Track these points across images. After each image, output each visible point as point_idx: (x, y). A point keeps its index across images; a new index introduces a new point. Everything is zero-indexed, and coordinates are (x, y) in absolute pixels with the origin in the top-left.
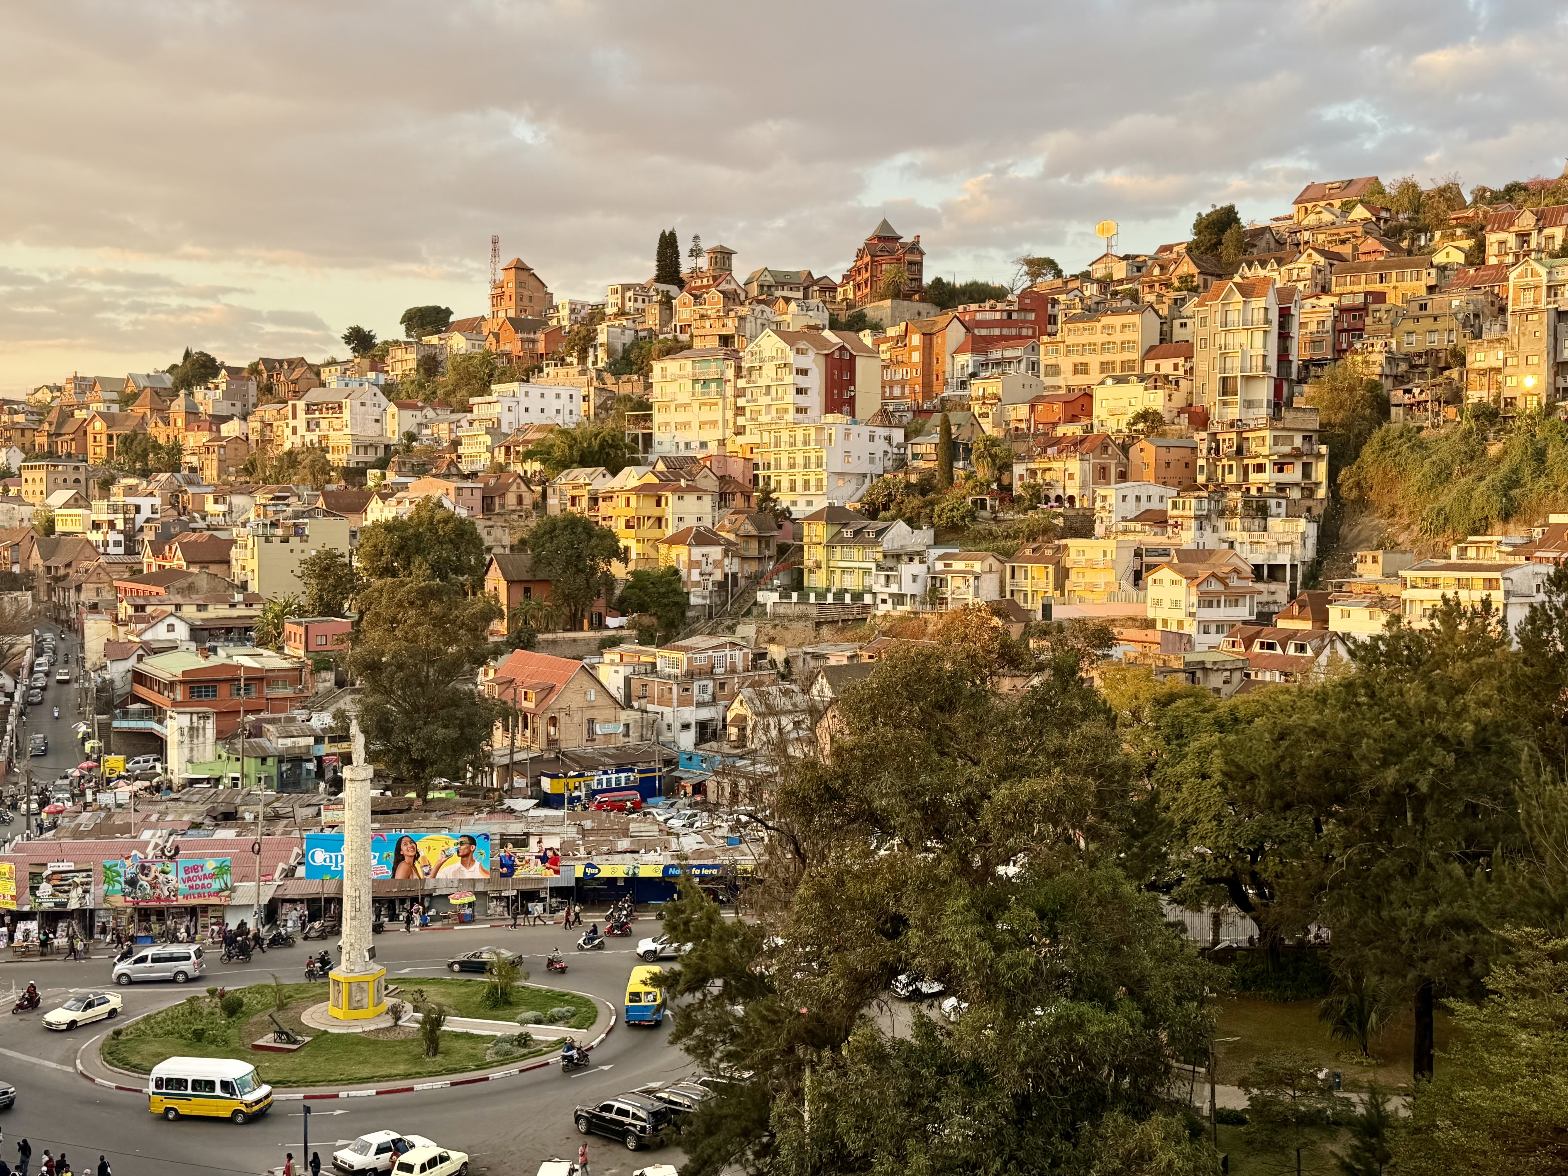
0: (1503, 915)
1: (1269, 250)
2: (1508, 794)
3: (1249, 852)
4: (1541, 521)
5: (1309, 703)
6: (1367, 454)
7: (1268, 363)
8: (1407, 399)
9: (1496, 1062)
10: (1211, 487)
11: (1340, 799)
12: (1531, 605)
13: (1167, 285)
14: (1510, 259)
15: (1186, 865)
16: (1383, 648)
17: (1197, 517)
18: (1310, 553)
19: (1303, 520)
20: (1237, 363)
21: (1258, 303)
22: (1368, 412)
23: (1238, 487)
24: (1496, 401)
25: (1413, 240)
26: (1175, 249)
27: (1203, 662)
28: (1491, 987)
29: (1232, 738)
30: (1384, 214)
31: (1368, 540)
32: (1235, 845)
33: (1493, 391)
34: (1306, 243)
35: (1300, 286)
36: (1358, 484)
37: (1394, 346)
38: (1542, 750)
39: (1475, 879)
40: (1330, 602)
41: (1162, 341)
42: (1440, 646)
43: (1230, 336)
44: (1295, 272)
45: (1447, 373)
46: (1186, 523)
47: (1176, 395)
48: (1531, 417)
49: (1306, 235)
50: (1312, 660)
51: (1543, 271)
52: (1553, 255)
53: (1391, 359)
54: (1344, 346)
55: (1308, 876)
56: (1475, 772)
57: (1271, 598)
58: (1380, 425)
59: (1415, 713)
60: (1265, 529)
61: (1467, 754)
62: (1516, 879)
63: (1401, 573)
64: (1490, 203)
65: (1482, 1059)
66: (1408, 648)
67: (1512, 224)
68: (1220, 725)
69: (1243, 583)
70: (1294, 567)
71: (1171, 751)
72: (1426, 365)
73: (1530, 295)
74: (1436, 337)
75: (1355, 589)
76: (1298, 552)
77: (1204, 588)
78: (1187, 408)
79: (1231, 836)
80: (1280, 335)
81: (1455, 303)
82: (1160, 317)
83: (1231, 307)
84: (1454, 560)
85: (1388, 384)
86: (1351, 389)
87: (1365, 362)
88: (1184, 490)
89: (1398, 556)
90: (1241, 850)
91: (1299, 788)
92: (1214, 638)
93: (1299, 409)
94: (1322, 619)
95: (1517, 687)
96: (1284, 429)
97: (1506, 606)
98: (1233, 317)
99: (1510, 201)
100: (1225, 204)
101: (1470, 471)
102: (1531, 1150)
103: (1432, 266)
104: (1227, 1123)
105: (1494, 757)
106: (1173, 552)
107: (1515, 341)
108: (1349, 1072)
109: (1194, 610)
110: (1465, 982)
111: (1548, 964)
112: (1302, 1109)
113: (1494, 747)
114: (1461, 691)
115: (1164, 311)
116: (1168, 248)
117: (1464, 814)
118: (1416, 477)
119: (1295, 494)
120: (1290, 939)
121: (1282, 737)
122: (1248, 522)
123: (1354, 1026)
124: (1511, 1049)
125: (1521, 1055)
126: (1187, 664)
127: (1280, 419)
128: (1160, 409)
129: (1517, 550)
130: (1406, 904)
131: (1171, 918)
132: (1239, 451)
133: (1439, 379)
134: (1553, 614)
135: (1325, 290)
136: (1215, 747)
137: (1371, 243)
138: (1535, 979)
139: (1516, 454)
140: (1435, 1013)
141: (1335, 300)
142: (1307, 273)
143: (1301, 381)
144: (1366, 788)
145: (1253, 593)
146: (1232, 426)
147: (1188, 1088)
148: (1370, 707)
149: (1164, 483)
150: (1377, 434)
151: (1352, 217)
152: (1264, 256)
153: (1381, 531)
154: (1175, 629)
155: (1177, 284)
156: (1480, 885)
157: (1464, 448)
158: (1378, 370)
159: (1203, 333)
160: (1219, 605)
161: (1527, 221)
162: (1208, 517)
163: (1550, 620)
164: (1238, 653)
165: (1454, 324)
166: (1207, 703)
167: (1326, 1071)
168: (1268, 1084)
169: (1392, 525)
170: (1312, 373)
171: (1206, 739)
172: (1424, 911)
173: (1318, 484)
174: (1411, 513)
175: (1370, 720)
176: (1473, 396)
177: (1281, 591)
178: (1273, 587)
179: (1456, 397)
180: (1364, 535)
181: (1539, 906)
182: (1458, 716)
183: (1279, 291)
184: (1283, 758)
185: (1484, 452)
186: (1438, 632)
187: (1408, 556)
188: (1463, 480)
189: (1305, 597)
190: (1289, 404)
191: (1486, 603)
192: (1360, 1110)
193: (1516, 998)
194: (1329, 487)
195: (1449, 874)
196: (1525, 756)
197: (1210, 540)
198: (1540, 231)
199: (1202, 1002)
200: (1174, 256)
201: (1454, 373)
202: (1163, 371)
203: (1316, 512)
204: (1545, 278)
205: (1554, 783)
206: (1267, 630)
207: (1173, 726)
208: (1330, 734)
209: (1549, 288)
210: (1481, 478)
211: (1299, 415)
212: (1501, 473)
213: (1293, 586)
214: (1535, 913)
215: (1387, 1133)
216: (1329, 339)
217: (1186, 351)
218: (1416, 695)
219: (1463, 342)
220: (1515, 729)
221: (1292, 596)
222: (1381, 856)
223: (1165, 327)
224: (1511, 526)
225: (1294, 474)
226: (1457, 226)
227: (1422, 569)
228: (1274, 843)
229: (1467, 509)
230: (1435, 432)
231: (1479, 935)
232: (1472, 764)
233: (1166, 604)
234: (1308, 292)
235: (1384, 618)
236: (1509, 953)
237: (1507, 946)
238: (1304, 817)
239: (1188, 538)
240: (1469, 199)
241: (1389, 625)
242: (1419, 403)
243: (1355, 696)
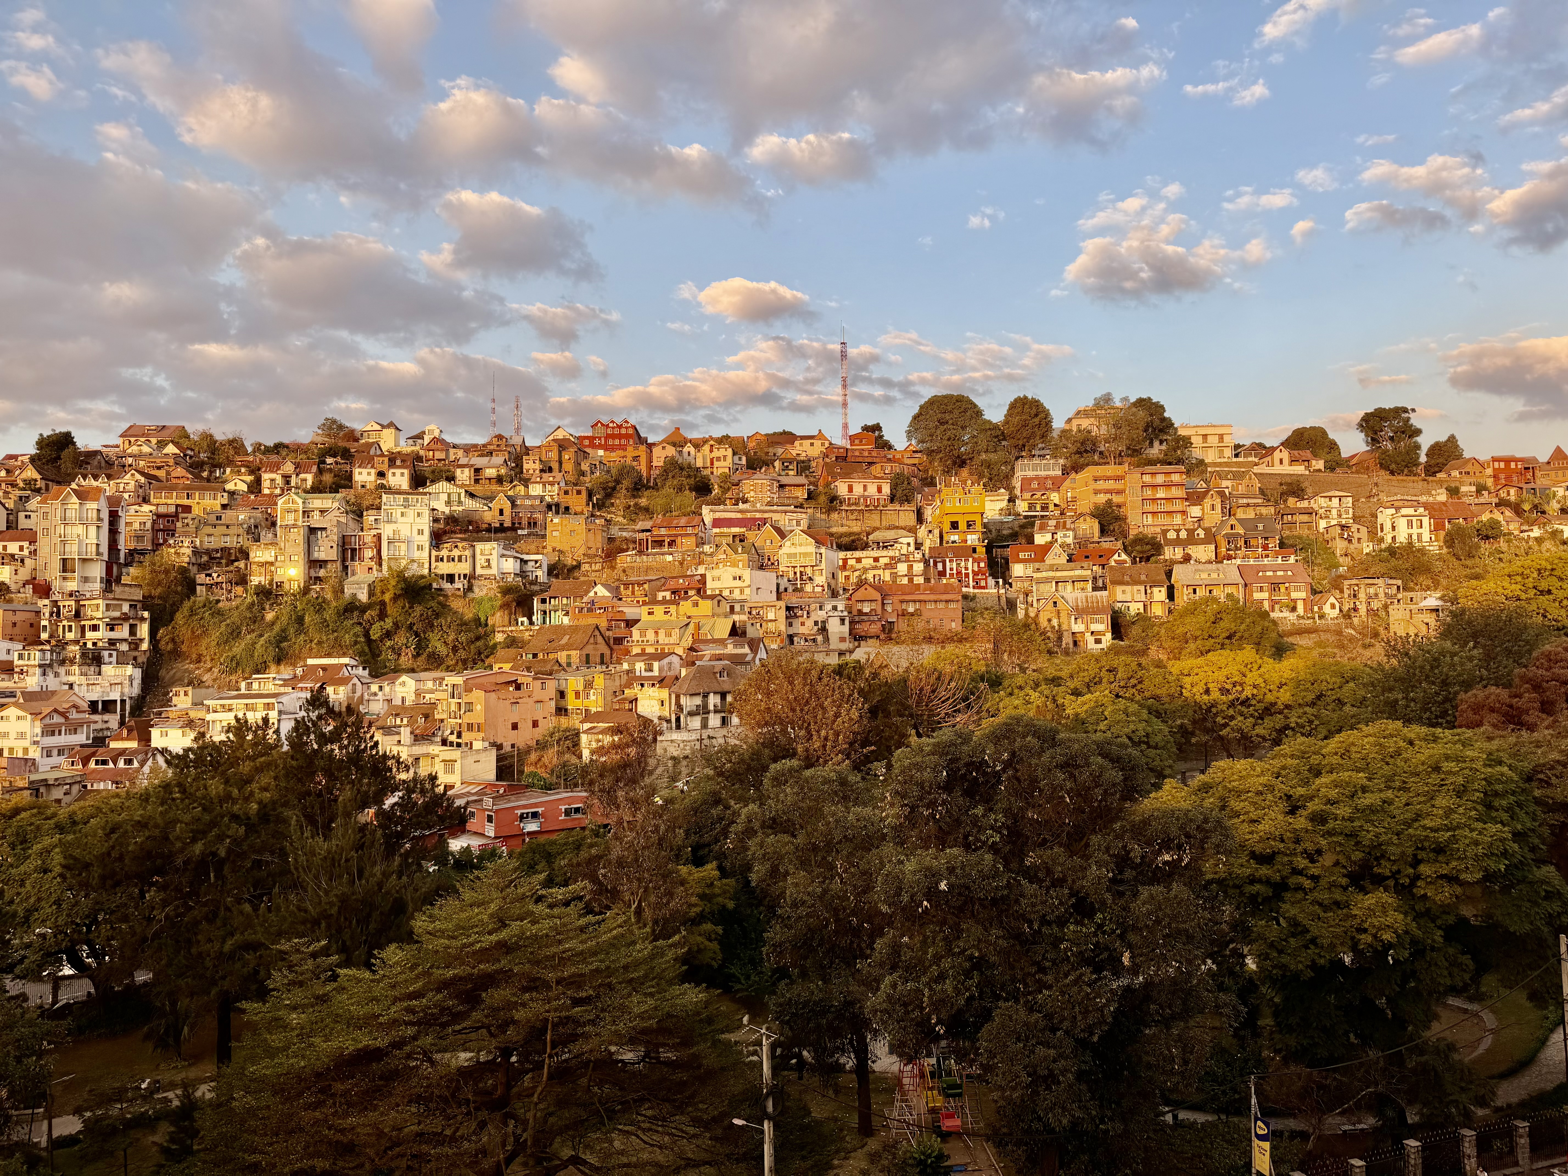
0: (280, 934)
1: (100, 468)
2: (282, 849)
3: (85, 925)
4: (302, 663)
5: (135, 802)
6: (179, 618)
7: (101, 550)
8: (208, 580)
9: (275, 1039)
10: (53, 642)
11: (160, 872)
12: (296, 719)
13: (14, 485)
14: (278, 491)
15: (28, 946)
16: (191, 756)
17: (40, 666)
18: (136, 690)
19: (130, 666)
20: (75, 548)
21: (92, 505)
22: (179, 588)
23: (76, 642)
24: (271, 584)
25: (211, 472)
26: (20, 458)
27: (46, 780)
28: (272, 986)
29: (70, 837)
30: (189, 452)
31: (181, 679)
32: (73, 922)
33: (268, 577)
34: (130, 466)
35: (126, 496)
36: (173, 640)
37: (198, 543)
38: (304, 816)
39: (261, 912)
40: (152, 726)
41: (8, 528)
42: (233, 751)
43: (69, 528)
44: (122, 485)
45: (236, 564)
46: (31, 671)
47: (21, 571)
48: (293, 595)
49: (130, 460)
50: (138, 771)
51: (300, 501)
52: (306, 492)
53: (196, 552)
54: (161, 541)
55: (134, 934)
56: (259, 837)
57: (105, 726)
58: (189, 598)
59: (215, 801)
60: (99, 674)
61: (254, 825)
62: (288, 907)
63: (205, 702)
64: (264, 454)
65: (266, 1040)
66: (211, 755)
67: (279, 469)
68: (60, 828)
69: (82, 716)
70: (123, 702)
71: (15, 855)
72: (221, 558)
73: (292, 516)
74: (228, 539)
75: (171, 715)
76: (126, 690)
77: (47, 721)
78: (32, 581)
79: (68, 915)
80: (110, 531)
81: (241, 517)
82: (7, 509)
83: (69, 506)
84: (243, 691)
85: (194, 569)
86: (167, 572)
87: (176, 553)
88: (29, 644)
89: (203, 691)
90: (77, 925)
91: (126, 869)
92: (55, 760)
93: (126, 585)
94: (145, 739)
95: (287, 776)
96: (114, 599)
97: (279, 721)
98: (71, 514)
99: (277, 453)
100: (64, 430)
101: (253, 631)
102: (300, 1095)
103: (224, 491)
104: (63, 1147)
105: (272, 825)
106: (19, 694)
107: (282, 545)
108: (166, 1077)
109: (38, 739)
110: (254, 987)
111: (310, 962)
112: (129, 1116)
113: (272, 818)
114: (249, 781)
115: (10, 504)
116: (15, 457)
117: (252, 868)
118: (215, 635)
119: (124, 647)
120: (119, 986)
121: (113, 831)
122: (85, 669)
123: (171, 1041)
124: (286, 1027)
125: (293, 1029)
126: (31, 783)
127: (111, 591)
128: (7, 581)
129: (286, 682)
130: (210, 940)
131: (13, 993)
132: (77, 615)
133: (231, 568)
134: (310, 724)
135: (146, 500)
136: (55, 846)
137: (180, 471)
138: (302, 974)
139: (284, 619)
140: (232, 1014)
141: (153, 508)
142: (131, 486)
143: (127, 565)
144: (179, 861)
145: (89, 723)
146: (71, 595)
147: (27, 1130)
148: (182, 800)
149: (11, 639)
150: (187, 604)
151: (165, 451)
152: (96, 471)
153: (190, 672)
154: (20, 755)
155: (21, 485)
156: (264, 916)
157: (249, 615)
158: (187, 559)
159: (45, 524)
160: (60, 734)
161: (288, 467)
162: (50, 666)
163: (308, 728)
164: (77, 770)
165: (241, 531)
166: (49, 812)
167: (148, 1080)
168: (99, 1106)
169: (198, 668)
170: (137, 559)
171: (47, 841)
172: (224, 942)
173: (142, 640)
174: (212, 660)
175: (182, 810)
176: (256, 580)
177: (113, 720)
178: (106, 717)
179: (243, 580)
180: (179, 675)
181: (304, 923)
182: (247, 799)
183: (109, 498)
184: (113, 847)
185: (263, 617)
186: (232, 742)
187: (211, 690)
188: (249, 637)
189: (132, 723)
190: (118, 580)
191: (266, 720)
192: (176, 1103)
193: (289, 991)
194: (151, 642)
195: (241, 912)
196: (293, 822)
197: (52, 683)
198: (297, 475)
199: (41, 1054)
200: (19, 463)
201: (241, 564)
202: (9, 551)
203: (140, 660)
204: (301, 505)
205: (313, 837)
206: (101, 750)
207: (18, 834)
208: (152, 823)
209: (304, 512)
210: (261, 636)
211: (127, 589)
212: (274, 632)
213: (123, 716)
214: (301, 928)
215: (196, 1115)
216: (149, 535)
217: (31, 537)
218: (216, 788)
219: (247, 544)
220: (285, 804)
221: (122, 723)
222: (191, 908)
223: (11, 517)
224: (282, 667)
225: (123, 632)
226: (242, 466)
227: (221, 698)
228: (106, 914)
229: (252, 656)
230: (228, 604)
231: (263, 952)
232: (257, 832)
233: (13, 735)
234: (132, 501)
235: (192, 735)
236: (285, 959)
237: (282, 955)
238: (131, 889)
239: (33, 682)
240: (250, 449)
241: (196, 740)
242: (217, 583)
243: (171, 793)
